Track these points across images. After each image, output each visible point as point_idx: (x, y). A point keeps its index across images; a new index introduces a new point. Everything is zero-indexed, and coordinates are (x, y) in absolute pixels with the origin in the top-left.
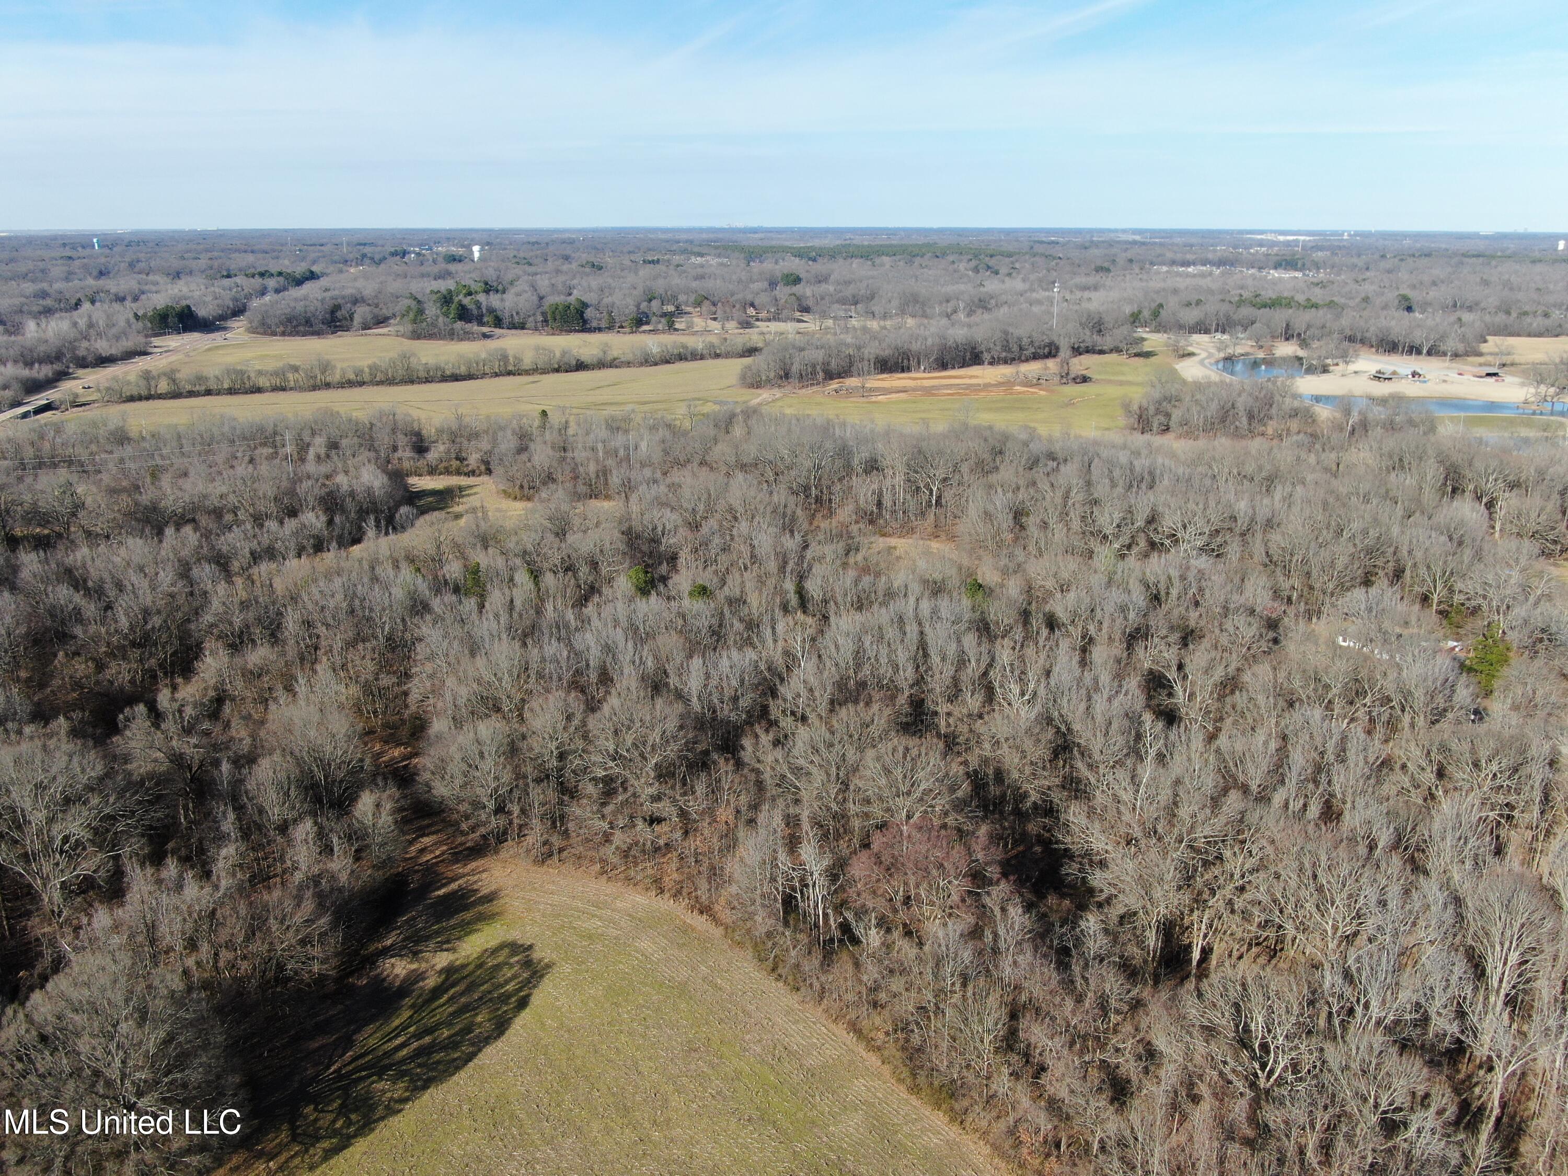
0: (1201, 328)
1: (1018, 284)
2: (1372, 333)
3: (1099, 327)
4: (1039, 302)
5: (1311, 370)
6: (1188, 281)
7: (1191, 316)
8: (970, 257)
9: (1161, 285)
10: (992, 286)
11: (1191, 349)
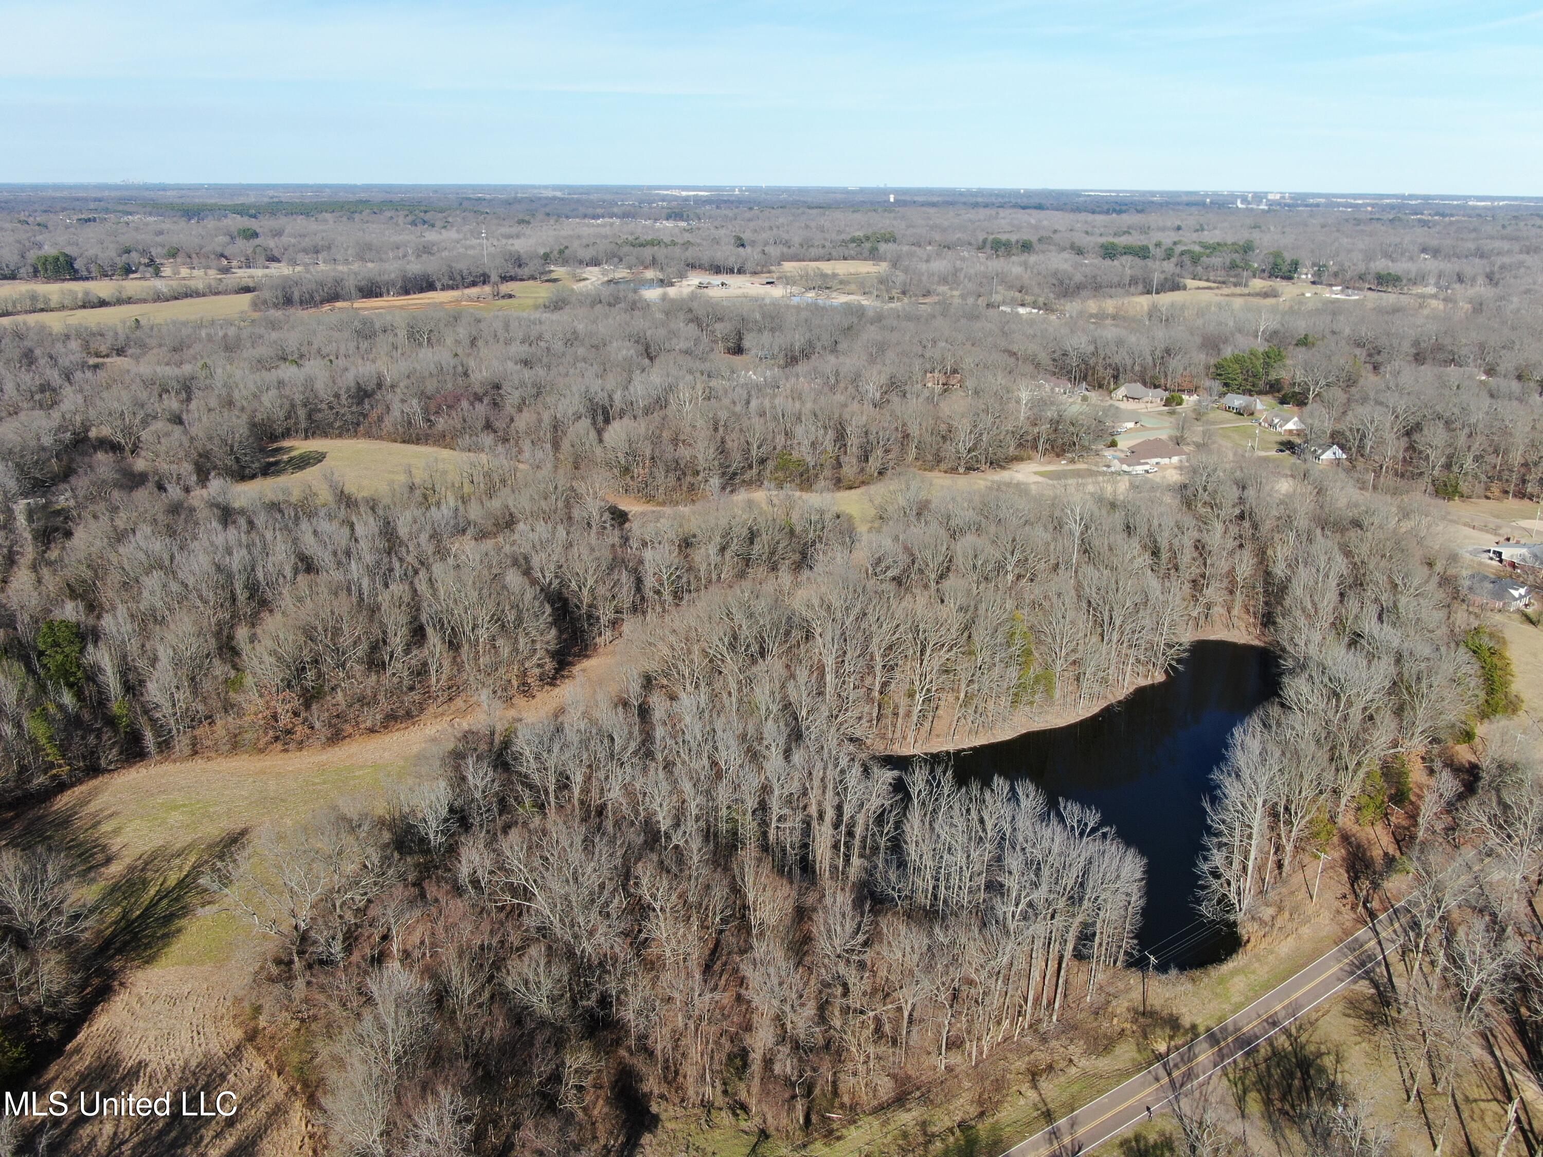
0: (595, 262)
1: (452, 234)
2: (705, 259)
3: (519, 262)
4: (473, 247)
8: (406, 213)
9: (571, 233)
10: (431, 236)
11: (585, 276)
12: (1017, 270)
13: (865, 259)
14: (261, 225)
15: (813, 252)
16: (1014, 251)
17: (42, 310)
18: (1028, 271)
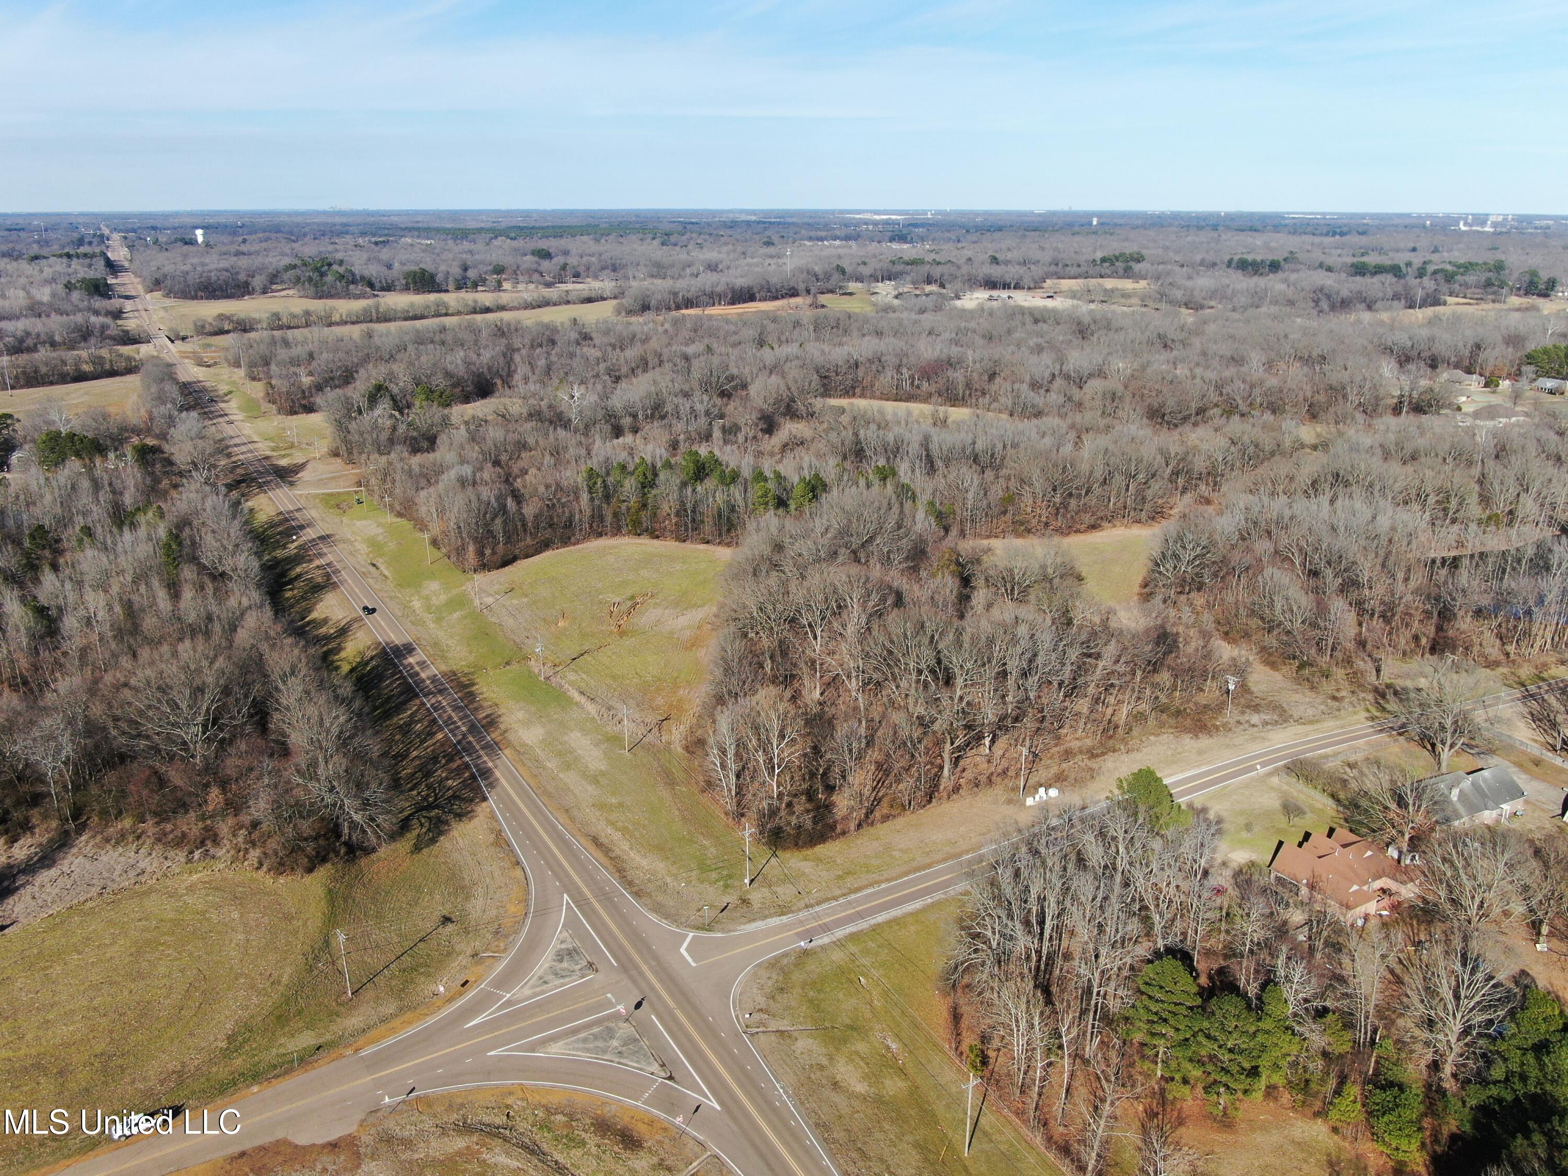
2: (977, 278)
3: (816, 277)
5: (953, 297)
6: (841, 250)
7: (866, 271)
11: (876, 290)
12: (1280, 287)
13: (1122, 277)
15: (1074, 270)
16: (1261, 270)
17: (446, 315)
18: (1292, 287)
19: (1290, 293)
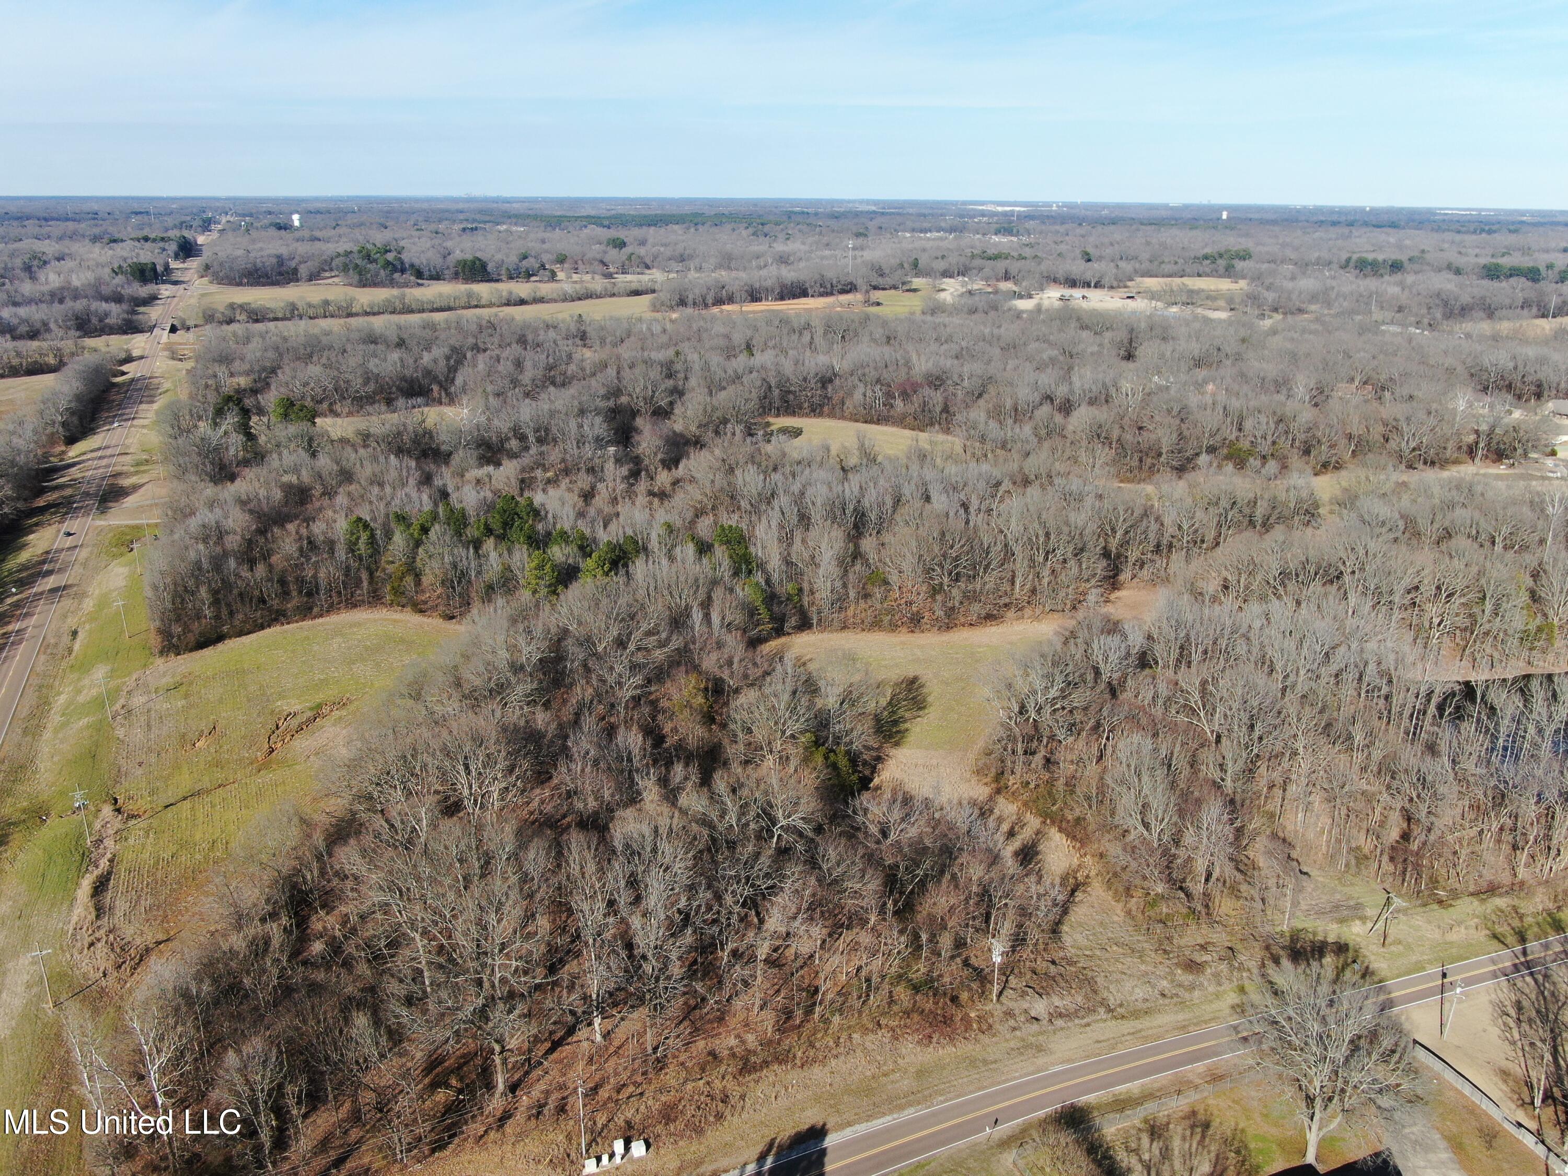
0: (947, 274)
1: (799, 246)
2: (1060, 275)
3: (881, 272)
5: (1021, 297)
6: (931, 243)
7: (941, 265)
8: (744, 225)
9: (911, 246)
10: (780, 247)
11: (943, 287)
12: (1394, 290)
13: (1220, 276)
14: (629, 234)
15: (1167, 268)
16: (1382, 271)
17: (476, 306)
18: (1406, 292)
19: (1404, 298)
